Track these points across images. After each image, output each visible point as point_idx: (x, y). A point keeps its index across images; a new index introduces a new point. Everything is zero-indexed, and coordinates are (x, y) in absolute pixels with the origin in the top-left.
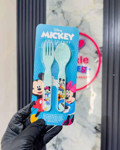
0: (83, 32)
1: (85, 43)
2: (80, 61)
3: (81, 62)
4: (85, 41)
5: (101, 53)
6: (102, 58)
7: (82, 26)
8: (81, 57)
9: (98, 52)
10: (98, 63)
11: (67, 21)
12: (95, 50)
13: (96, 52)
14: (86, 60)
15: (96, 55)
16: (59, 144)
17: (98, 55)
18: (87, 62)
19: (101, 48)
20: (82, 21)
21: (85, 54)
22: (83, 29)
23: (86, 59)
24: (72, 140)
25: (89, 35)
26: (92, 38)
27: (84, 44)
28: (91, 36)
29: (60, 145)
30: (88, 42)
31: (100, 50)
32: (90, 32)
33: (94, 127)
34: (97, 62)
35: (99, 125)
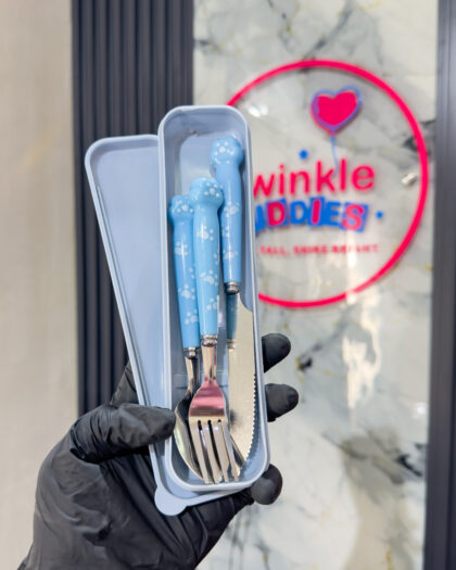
0: (352, 61)
1: (361, 104)
2: (336, 181)
3: (343, 186)
4: (359, 99)
5: (429, 146)
6: (431, 167)
7: (348, 36)
8: (343, 164)
9: (415, 142)
10: (417, 189)
11: (284, 16)
12: (404, 135)
13: (408, 143)
14: (364, 177)
15: (407, 154)
16: (248, 524)
17: (417, 155)
18: (370, 185)
19: (427, 124)
20: (346, 15)
21: (357, 150)
22: (351, 48)
23: (364, 173)
24: (301, 509)
25: (378, 74)
26: (390, 82)
27: (354, 112)
28: (385, 75)
29: (252, 528)
30: (373, 100)
31: (424, 132)
32: (381, 61)
33: (396, 456)
34: (412, 182)
35: (419, 446)
